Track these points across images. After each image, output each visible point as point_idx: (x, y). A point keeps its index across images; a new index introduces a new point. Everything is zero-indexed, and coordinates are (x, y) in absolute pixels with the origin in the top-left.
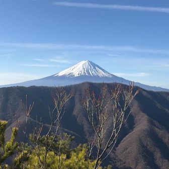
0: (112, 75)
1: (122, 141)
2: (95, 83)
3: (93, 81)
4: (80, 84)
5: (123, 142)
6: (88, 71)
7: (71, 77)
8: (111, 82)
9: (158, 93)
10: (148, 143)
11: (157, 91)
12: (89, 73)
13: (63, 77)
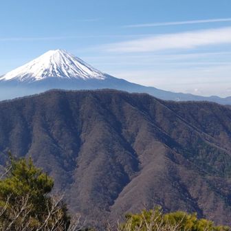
0: (105, 75)
1: (121, 193)
2: (71, 92)
3: (67, 88)
4: (42, 95)
5: (123, 196)
6: (60, 70)
7: (28, 81)
8: (101, 88)
9: (183, 104)
10: (167, 194)
11: (182, 100)
12: (62, 73)
13: (14, 82)
